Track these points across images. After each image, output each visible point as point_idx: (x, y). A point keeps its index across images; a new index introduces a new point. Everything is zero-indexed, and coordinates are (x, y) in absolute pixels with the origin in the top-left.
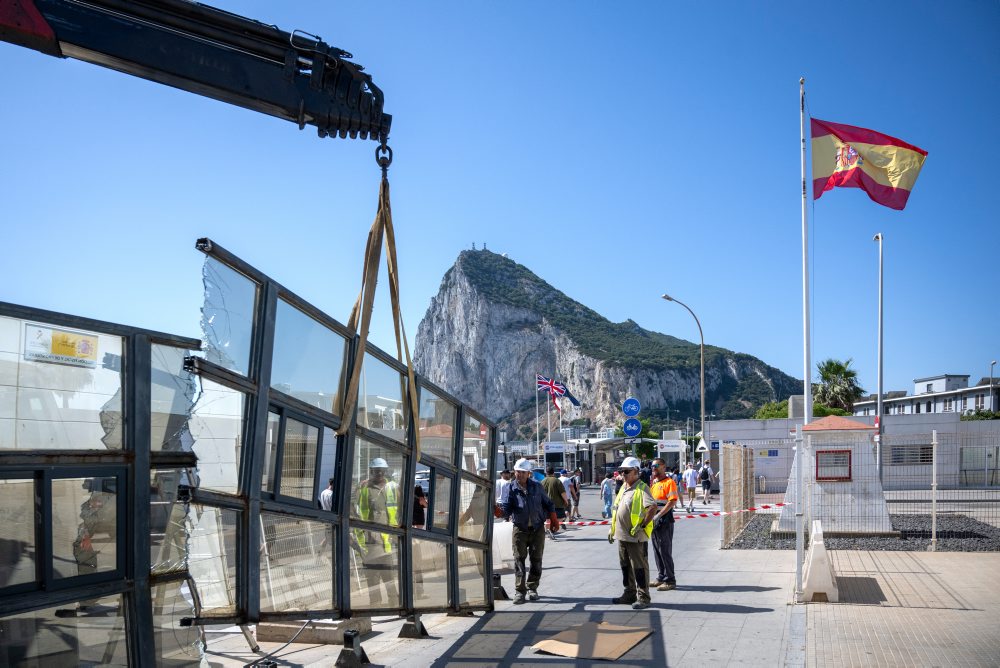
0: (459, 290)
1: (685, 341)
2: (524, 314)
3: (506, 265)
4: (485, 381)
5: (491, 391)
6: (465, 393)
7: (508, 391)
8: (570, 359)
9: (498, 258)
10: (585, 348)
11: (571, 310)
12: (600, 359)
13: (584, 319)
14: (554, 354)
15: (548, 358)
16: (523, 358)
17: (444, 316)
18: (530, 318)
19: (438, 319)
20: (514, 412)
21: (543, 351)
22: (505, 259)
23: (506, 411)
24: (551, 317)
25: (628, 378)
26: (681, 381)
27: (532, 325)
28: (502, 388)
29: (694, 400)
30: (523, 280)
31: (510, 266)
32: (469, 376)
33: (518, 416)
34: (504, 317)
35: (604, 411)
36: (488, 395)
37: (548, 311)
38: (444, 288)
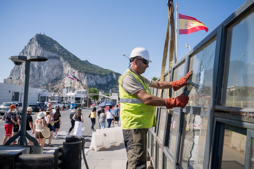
0: (34, 45)
1: (101, 68)
2: (55, 55)
3: (50, 40)
4: (40, 72)
5: (42, 76)
6: (33, 76)
7: (47, 76)
8: (68, 69)
9: (48, 37)
10: (73, 66)
11: (69, 55)
12: (77, 70)
13: (73, 58)
14: (63, 67)
15: (61, 68)
16: (53, 68)
17: (28, 52)
18: (56, 56)
19: (26, 52)
20: (48, 83)
21: (60, 66)
22: (50, 38)
23: (46, 82)
24: (63, 56)
25: (85, 76)
26: (100, 78)
27: (58, 58)
28: (46, 75)
29: (103, 84)
30: (56, 45)
31: (52, 40)
32: (35, 71)
33: (50, 84)
34: (48, 55)
35: (77, 85)
36: (40, 77)
37: (62, 54)
38: (29, 44)
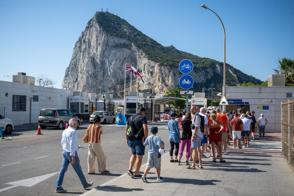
0: (94, 29)
1: (196, 56)
2: (123, 41)
3: (116, 18)
4: (104, 70)
5: (107, 75)
6: (94, 75)
7: (114, 75)
8: (143, 62)
9: (113, 16)
10: (151, 57)
11: (145, 40)
12: (158, 62)
13: (150, 44)
14: (136, 59)
15: (134, 62)
16: (122, 61)
17: (87, 40)
18: (126, 43)
19: (84, 41)
20: (116, 85)
21: (131, 58)
22: (116, 16)
23: (113, 84)
24: (136, 42)
25: (170, 72)
26: (195, 74)
27: (128, 47)
28: (112, 74)
29: (200, 83)
30: (124, 26)
31: (118, 19)
32: (97, 68)
33: (118, 86)
34: (114, 42)
35: (158, 86)
36: (105, 76)
37: (134, 40)
38: (87, 28)
